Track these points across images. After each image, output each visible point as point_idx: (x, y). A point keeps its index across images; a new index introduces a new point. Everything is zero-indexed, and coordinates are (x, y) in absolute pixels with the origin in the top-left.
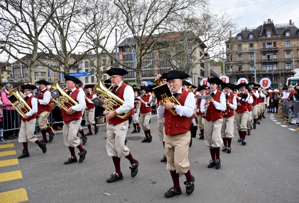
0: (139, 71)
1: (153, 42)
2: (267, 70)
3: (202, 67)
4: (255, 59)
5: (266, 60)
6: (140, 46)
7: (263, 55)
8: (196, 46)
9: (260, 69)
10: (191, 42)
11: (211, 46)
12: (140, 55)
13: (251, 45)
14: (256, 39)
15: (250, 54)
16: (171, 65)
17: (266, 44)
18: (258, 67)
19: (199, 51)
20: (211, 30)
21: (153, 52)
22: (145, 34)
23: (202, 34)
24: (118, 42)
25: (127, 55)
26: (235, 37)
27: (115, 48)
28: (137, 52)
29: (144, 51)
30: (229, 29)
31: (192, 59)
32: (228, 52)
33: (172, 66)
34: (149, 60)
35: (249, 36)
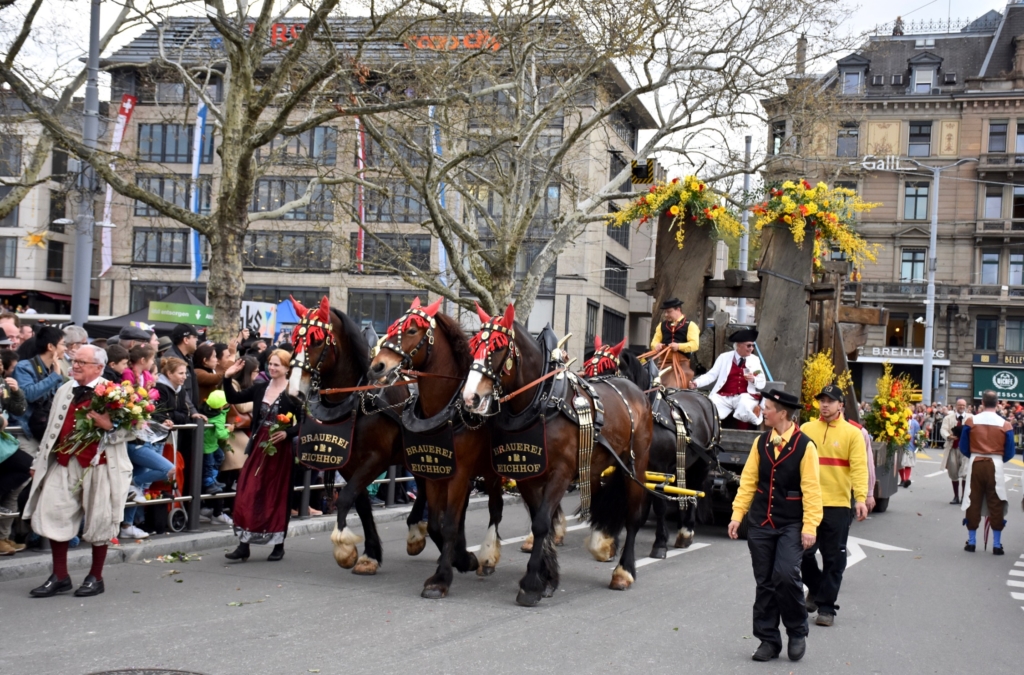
0: (231, 238)
1: (331, 67)
2: (1005, 288)
3: (617, 240)
4: (935, 218)
5: (1001, 226)
6: (248, 87)
7: (988, 195)
8: (589, 115)
9: (962, 278)
10: (560, 91)
11: (677, 121)
12: (243, 139)
13: (920, 132)
14: (952, 95)
15: (907, 185)
16: (433, 215)
17: (1013, 127)
18: (953, 267)
19: (602, 147)
20: (686, 26)
21: (330, 123)
22: (283, 15)
23: (629, 49)
24: (109, 38)
25: (164, 127)
26: (827, 78)
27: (93, 63)
28: (224, 115)
29: (268, 116)
30: (793, 29)
31: (562, 191)
32: (776, 165)
33: (435, 221)
34: (299, 174)
35: (910, 72)
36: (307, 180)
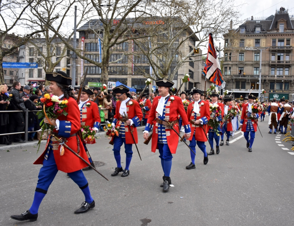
0: (105, 68)
1: (126, 29)
2: (276, 76)
3: (191, 66)
4: (261, 60)
5: (275, 62)
6: (108, 34)
7: (272, 55)
8: (184, 38)
9: (267, 74)
10: (178, 33)
11: (204, 39)
12: (107, 46)
13: (258, 42)
14: (264, 33)
15: (255, 53)
16: (150, 61)
17: (277, 40)
18: (265, 71)
19: (187, 45)
20: (206, 18)
21: (127, 42)
22: (116, 18)
23: (193, 23)
24: (78, 24)
25: (91, 44)
26: (237, 30)
27: (75, 30)
28: (103, 41)
29: (113, 40)
30: (229, 19)
31: (179, 55)
32: (226, 49)
33: (150, 63)
34: (120, 53)
35: (255, 28)
36: (122, 54)
